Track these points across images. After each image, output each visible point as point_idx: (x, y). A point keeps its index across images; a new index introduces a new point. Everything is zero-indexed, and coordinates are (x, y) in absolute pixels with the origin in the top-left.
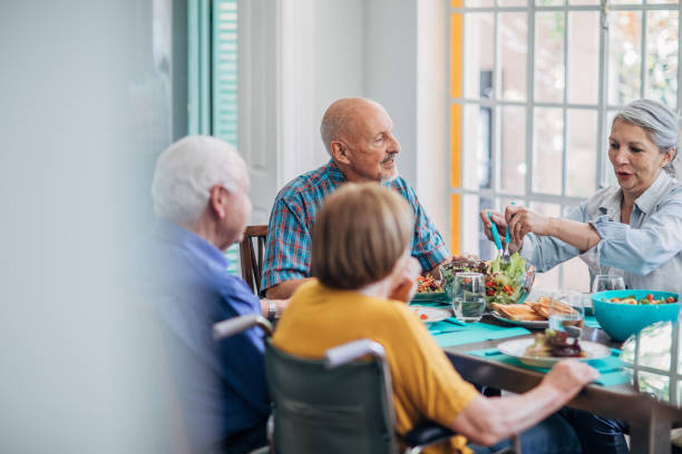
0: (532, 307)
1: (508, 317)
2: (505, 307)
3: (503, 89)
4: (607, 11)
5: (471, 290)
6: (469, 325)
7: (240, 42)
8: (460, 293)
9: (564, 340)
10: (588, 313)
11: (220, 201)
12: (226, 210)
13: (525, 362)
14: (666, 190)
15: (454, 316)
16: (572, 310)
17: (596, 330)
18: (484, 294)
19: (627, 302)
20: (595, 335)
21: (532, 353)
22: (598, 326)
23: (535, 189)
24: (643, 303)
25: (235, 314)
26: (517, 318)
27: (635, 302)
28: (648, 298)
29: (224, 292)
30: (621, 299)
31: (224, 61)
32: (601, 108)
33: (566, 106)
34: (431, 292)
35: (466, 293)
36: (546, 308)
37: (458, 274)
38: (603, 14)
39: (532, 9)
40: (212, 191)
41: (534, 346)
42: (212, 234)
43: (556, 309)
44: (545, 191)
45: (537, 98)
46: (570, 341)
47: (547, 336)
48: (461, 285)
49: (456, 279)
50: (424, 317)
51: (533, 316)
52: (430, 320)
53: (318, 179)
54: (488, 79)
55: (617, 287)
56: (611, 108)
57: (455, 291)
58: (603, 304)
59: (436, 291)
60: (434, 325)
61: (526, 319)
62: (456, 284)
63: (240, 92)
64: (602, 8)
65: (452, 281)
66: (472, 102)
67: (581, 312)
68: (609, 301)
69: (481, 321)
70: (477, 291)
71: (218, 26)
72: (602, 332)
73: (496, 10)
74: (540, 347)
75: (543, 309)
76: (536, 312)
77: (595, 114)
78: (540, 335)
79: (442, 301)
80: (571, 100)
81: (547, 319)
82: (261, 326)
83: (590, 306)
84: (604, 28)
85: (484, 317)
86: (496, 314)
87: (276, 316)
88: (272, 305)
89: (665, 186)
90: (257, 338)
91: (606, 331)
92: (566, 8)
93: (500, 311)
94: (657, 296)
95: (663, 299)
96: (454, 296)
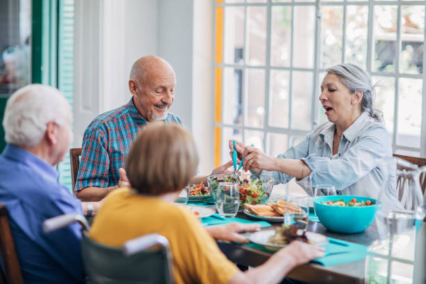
0: (272, 207)
1: (256, 214)
2: (253, 207)
3: (250, 58)
4: (320, 6)
5: (229, 195)
6: (228, 219)
7: (75, 25)
8: (222, 196)
9: (295, 232)
10: (311, 211)
11: (52, 132)
12: (57, 138)
13: (268, 248)
14: (364, 127)
15: (217, 212)
16: (300, 209)
17: (316, 224)
18: (238, 198)
19: (338, 204)
20: (315, 227)
21: (273, 242)
22: (318, 221)
23: (270, 124)
24: (350, 205)
25: (61, 213)
26: (261, 215)
27: (344, 204)
28: (353, 201)
29: (54, 197)
30: (334, 202)
31: (66, 38)
32: (315, 71)
33: (291, 69)
34: (202, 195)
35: (226, 196)
36: (282, 207)
37: (221, 183)
38: (318, 8)
39: (270, 4)
40: (48, 125)
41: (274, 236)
42: (47, 155)
43: (289, 209)
44: (277, 125)
45: (272, 64)
46: (300, 232)
47: (283, 229)
48: (223, 192)
49: (219, 187)
50: (197, 213)
51: (273, 214)
52: (201, 216)
53: (121, 113)
54: (240, 53)
55: (330, 194)
56: (322, 71)
57: (218, 194)
58: (321, 205)
59: (206, 195)
60: (204, 219)
61: (268, 215)
62: (219, 190)
63: (75, 58)
64: (317, 4)
65: (216, 188)
66: (229, 66)
67: (306, 211)
68: (325, 204)
69: (236, 216)
70: (234, 196)
71: (62, 15)
72: (321, 224)
73: (246, 5)
74: (279, 237)
75: (279, 208)
76: (275, 210)
77: (311, 74)
78: (279, 228)
79: (209, 202)
80: (295, 65)
81: (282, 216)
82: (80, 222)
83: (312, 206)
84: (318, 17)
85: (238, 213)
86: (246, 211)
87: (93, 213)
88: (90, 206)
89: (364, 123)
90: (77, 230)
91: (323, 224)
92: (293, 4)
93: (250, 209)
94: (359, 200)
95: (363, 202)
96: (217, 199)
